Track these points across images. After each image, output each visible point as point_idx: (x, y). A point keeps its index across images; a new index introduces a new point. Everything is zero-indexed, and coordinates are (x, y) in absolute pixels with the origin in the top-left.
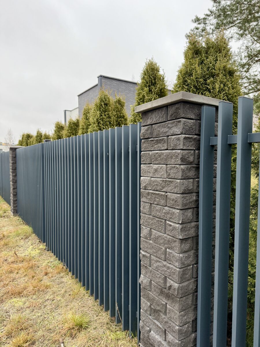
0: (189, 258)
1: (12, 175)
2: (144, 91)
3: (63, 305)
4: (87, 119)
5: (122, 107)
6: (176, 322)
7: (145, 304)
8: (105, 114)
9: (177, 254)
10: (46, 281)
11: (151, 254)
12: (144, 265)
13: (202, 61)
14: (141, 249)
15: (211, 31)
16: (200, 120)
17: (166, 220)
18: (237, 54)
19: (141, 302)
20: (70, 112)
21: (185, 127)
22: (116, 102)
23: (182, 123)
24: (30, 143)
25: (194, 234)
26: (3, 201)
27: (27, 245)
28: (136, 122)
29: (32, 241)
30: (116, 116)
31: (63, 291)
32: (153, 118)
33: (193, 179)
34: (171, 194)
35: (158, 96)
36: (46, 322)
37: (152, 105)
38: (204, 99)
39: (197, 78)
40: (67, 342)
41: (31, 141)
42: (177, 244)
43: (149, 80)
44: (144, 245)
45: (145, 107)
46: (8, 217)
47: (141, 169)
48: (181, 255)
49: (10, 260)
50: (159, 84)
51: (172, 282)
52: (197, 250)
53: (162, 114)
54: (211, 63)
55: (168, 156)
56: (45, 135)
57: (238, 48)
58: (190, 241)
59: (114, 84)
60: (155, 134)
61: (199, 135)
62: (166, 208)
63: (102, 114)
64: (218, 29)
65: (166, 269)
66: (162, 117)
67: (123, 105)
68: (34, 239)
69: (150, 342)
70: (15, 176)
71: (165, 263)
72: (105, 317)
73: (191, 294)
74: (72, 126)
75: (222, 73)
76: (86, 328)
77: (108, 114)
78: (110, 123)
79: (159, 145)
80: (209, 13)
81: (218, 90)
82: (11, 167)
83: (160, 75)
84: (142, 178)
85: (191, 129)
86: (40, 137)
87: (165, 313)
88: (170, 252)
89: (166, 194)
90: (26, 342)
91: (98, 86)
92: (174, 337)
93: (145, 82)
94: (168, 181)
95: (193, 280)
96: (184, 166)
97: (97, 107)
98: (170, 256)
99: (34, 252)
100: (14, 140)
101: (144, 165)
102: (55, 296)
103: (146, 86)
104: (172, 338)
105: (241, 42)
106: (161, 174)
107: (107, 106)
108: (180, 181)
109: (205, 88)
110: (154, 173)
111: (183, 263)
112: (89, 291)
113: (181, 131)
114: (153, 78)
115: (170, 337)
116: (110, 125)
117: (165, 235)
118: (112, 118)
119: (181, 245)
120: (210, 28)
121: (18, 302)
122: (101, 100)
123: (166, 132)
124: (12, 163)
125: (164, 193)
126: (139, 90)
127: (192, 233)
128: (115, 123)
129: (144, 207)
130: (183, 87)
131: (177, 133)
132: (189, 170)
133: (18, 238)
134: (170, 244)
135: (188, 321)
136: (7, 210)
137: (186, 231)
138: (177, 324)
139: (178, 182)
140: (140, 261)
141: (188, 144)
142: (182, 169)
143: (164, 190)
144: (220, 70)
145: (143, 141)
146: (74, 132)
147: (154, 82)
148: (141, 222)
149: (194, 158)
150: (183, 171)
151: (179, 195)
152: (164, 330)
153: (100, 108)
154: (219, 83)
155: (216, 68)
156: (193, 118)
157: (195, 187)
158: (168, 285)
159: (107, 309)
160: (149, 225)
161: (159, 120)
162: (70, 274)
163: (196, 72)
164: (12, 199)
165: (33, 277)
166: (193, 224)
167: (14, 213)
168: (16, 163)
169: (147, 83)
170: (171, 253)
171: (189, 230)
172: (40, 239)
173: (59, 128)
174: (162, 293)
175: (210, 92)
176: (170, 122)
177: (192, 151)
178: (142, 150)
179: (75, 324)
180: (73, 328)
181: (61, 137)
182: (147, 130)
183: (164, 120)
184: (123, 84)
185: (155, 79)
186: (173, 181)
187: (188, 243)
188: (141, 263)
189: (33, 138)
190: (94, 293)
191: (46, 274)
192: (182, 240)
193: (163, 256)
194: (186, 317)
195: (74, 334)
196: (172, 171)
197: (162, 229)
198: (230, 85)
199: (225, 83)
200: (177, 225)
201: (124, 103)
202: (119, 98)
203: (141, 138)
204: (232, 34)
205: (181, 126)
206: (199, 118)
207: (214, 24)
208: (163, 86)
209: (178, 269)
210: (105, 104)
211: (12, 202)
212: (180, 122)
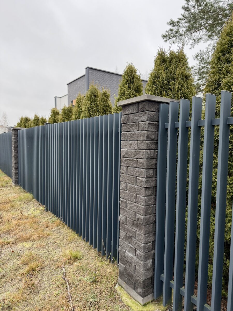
0: (151, 200)
1: (15, 152)
2: (124, 88)
3: (63, 246)
4: (79, 107)
5: (108, 98)
6: (142, 241)
7: (122, 234)
8: (94, 104)
9: (143, 197)
10: (47, 231)
11: (127, 200)
12: (122, 208)
13: (167, 68)
14: (120, 197)
15: (183, 33)
16: (159, 112)
17: (137, 176)
18: (205, 53)
19: (120, 234)
20: (60, 98)
21: (149, 117)
22: (103, 94)
23: (147, 114)
24: (28, 125)
25: (154, 185)
26: (4, 175)
27: (29, 207)
28: (118, 111)
29: (33, 205)
30: (103, 105)
31: (61, 238)
32: (130, 110)
33: (154, 150)
34: (140, 159)
35: (135, 91)
36: (51, 256)
37: (129, 101)
38: (161, 99)
39: (163, 80)
40: (66, 267)
41: (29, 124)
42: (143, 191)
43: (129, 79)
44: (122, 194)
45: (124, 103)
46: (10, 187)
47: (121, 144)
48: (145, 198)
49: (17, 218)
50: (136, 83)
51: (140, 216)
52: (156, 195)
53: (135, 108)
54: (173, 70)
55: (139, 135)
56: (42, 119)
57: (206, 48)
58: (151, 189)
59: (100, 75)
60: (131, 120)
61: (158, 122)
62: (137, 169)
63: (92, 103)
64: (189, 31)
65: (136, 208)
66: (135, 110)
67: (109, 97)
68: (35, 203)
69: (126, 259)
70: (17, 153)
71: (135, 204)
72: (94, 252)
73: (152, 224)
74: (66, 112)
75: (180, 77)
76: (80, 259)
77: (97, 104)
78: (98, 111)
79: (133, 128)
80: (182, 17)
81: (177, 89)
82: (13, 145)
83: (137, 75)
84: (121, 150)
85: (153, 118)
86: (37, 121)
87: (135, 238)
88: (138, 197)
89: (137, 160)
90: (38, 267)
91: (85, 76)
92: (140, 251)
93: (126, 80)
94: (138, 151)
95: (153, 215)
96: (148, 141)
97: (88, 98)
98: (139, 199)
99: (35, 212)
100: (8, 123)
101: (123, 141)
102: (56, 241)
103: (126, 84)
104: (140, 252)
105: (209, 42)
106: (134, 146)
107: (96, 97)
108: (146, 151)
109: (168, 88)
110: (130, 146)
111: (146, 203)
112: (82, 237)
113: (146, 119)
114: (131, 78)
115: (138, 252)
116: (98, 113)
117: (136, 186)
118: (100, 107)
119: (145, 191)
120: (183, 31)
121: (28, 245)
122: (92, 93)
123: (138, 120)
124: (15, 142)
125: (135, 159)
126: (121, 86)
127: (153, 184)
128: (102, 111)
129: (123, 169)
130: (153, 86)
131: (144, 120)
132: (152, 144)
133: (21, 202)
134: (139, 192)
135: (149, 241)
136: (9, 182)
137: (149, 182)
138: (143, 243)
139: (144, 152)
140: (120, 205)
141: (151, 127)
142: (147, 143)
143: (136, 157)
144: (179, 75)
145: (123, 125)
146: (68, 117)
147: (132, 81)
148: (121, 180)
149: (155, 136)
150: (148, 144)
151: (145, 160)
152: (134, 248)
153: (90, 99)
154: (178, 85)
155: (176, 74)
156: (155, 111)
157: (155, 155)
158: (137, 218)
159: (95, 247)
160: (126, 181)
161: (133, 112)
162: (66, 226)
163: (162, 76)
164: (14, 171)
165: (37, 229)
166: (154, 179)
167: (15, 183)
168: (17, 142)
169: (127, 81)
170: (140, 197)
171: (151, 182)
172: (40, 203)
173: (55, 113)
174: (133, 224)
175: (172, 91)
176: (140, 113)
177: (154, 132)
178: (122, 131)
179: (73, 256)
180: (71, 259)
181: (56, 121)
182: (125, 118)
183: (137, 112)
184: (108, 75)
185: (133, 79)
186: (141, 151)
187: (150, 191)
188: (120, 206)
189: (31, 121)
190: (86, 238)
191: (47, 227)
192: (146, 188)
193: (134, 200)
194: (148, 239)
195: (71, 263)
196: (141, 144)
197: (134, 183)
198: (186, 86)
199: (182, 84)
200: (143, 179)
201: (109, 95)
202: (106, 91)
203: (122, 123)
204: (201, 36)
205: (146, 116)
206: (158, 111)
207: (186, 26)
208: (139, 84)
209: (143, 207)
210: (94, 96)
211: (14, 174)
212: (146, 113)
